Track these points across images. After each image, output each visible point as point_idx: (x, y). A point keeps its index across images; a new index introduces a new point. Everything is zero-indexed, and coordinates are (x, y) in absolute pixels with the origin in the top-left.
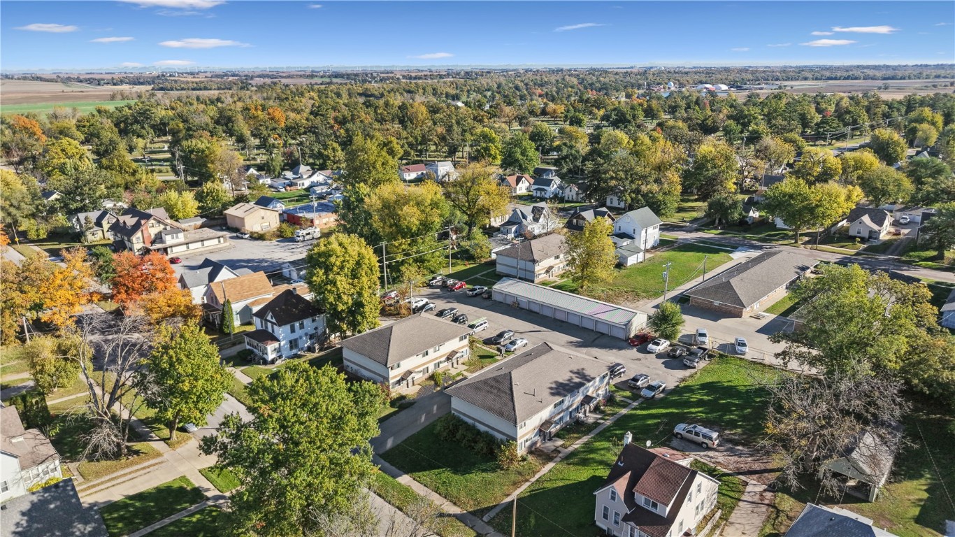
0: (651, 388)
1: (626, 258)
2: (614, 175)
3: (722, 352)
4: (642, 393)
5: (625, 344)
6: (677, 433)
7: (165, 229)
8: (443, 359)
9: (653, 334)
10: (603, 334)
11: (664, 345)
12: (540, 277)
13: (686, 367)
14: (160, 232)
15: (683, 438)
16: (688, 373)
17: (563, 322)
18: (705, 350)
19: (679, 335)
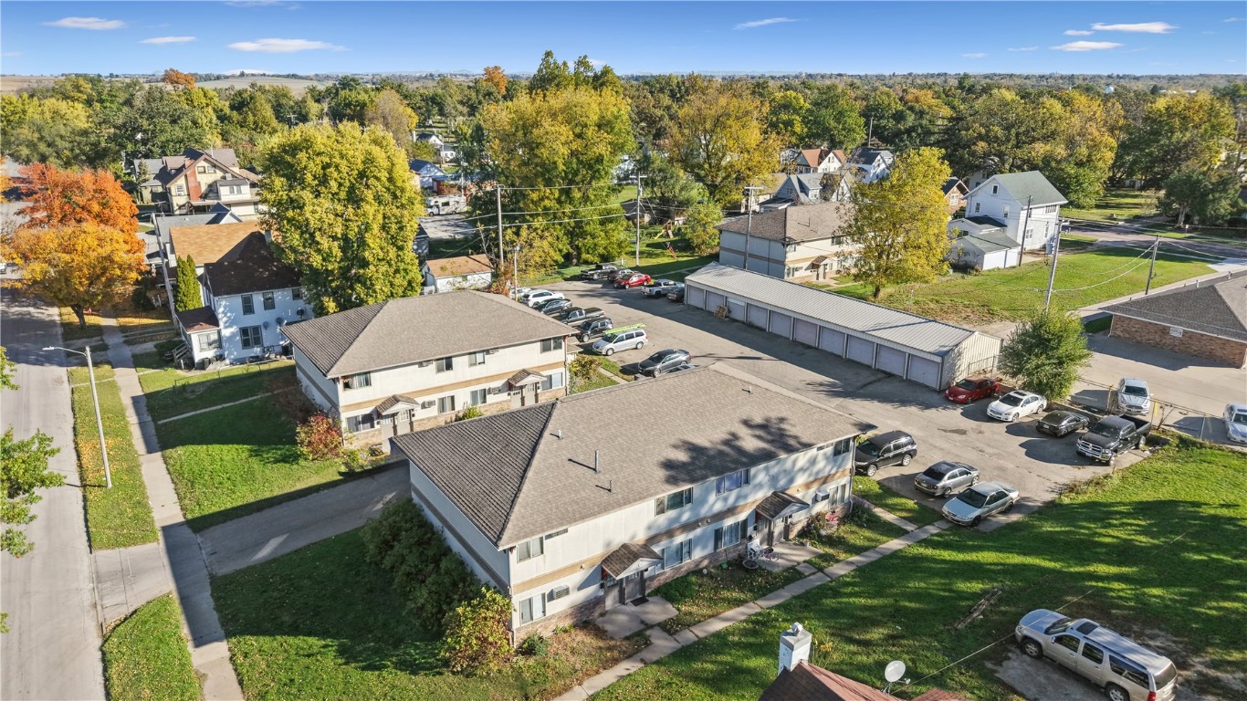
0: (972, 497)
1: (981, 254)
2: (983, 131)
3: (1185, 435)
4: (946, 509)
5: (936, 397)
6: (1026, 638)
7: (224, 178)
8: (499, 383)
9: (1009, 381)
10: (890, 375)
11: (1030, 408)
12: (797, 274)
13: (1083, 460)
14: (216, 182)
15: (1041, 656)
16: (1088, 472)
17: (809, 347)
18: (1140, 423)
19: (1075, 388)
